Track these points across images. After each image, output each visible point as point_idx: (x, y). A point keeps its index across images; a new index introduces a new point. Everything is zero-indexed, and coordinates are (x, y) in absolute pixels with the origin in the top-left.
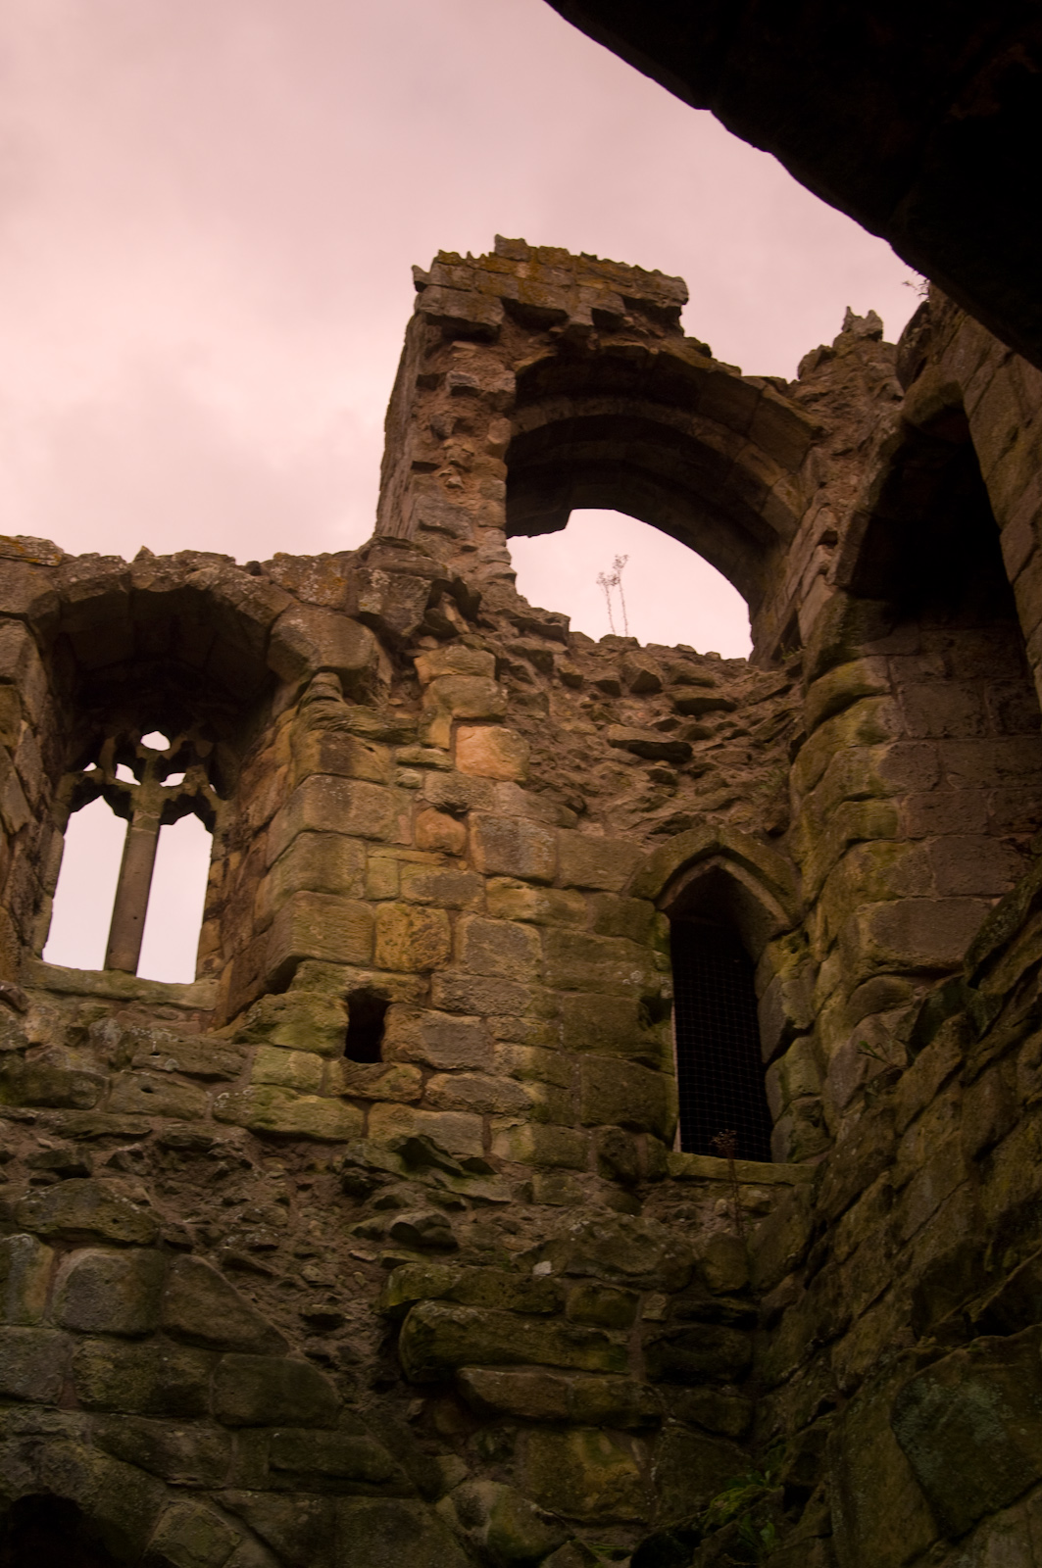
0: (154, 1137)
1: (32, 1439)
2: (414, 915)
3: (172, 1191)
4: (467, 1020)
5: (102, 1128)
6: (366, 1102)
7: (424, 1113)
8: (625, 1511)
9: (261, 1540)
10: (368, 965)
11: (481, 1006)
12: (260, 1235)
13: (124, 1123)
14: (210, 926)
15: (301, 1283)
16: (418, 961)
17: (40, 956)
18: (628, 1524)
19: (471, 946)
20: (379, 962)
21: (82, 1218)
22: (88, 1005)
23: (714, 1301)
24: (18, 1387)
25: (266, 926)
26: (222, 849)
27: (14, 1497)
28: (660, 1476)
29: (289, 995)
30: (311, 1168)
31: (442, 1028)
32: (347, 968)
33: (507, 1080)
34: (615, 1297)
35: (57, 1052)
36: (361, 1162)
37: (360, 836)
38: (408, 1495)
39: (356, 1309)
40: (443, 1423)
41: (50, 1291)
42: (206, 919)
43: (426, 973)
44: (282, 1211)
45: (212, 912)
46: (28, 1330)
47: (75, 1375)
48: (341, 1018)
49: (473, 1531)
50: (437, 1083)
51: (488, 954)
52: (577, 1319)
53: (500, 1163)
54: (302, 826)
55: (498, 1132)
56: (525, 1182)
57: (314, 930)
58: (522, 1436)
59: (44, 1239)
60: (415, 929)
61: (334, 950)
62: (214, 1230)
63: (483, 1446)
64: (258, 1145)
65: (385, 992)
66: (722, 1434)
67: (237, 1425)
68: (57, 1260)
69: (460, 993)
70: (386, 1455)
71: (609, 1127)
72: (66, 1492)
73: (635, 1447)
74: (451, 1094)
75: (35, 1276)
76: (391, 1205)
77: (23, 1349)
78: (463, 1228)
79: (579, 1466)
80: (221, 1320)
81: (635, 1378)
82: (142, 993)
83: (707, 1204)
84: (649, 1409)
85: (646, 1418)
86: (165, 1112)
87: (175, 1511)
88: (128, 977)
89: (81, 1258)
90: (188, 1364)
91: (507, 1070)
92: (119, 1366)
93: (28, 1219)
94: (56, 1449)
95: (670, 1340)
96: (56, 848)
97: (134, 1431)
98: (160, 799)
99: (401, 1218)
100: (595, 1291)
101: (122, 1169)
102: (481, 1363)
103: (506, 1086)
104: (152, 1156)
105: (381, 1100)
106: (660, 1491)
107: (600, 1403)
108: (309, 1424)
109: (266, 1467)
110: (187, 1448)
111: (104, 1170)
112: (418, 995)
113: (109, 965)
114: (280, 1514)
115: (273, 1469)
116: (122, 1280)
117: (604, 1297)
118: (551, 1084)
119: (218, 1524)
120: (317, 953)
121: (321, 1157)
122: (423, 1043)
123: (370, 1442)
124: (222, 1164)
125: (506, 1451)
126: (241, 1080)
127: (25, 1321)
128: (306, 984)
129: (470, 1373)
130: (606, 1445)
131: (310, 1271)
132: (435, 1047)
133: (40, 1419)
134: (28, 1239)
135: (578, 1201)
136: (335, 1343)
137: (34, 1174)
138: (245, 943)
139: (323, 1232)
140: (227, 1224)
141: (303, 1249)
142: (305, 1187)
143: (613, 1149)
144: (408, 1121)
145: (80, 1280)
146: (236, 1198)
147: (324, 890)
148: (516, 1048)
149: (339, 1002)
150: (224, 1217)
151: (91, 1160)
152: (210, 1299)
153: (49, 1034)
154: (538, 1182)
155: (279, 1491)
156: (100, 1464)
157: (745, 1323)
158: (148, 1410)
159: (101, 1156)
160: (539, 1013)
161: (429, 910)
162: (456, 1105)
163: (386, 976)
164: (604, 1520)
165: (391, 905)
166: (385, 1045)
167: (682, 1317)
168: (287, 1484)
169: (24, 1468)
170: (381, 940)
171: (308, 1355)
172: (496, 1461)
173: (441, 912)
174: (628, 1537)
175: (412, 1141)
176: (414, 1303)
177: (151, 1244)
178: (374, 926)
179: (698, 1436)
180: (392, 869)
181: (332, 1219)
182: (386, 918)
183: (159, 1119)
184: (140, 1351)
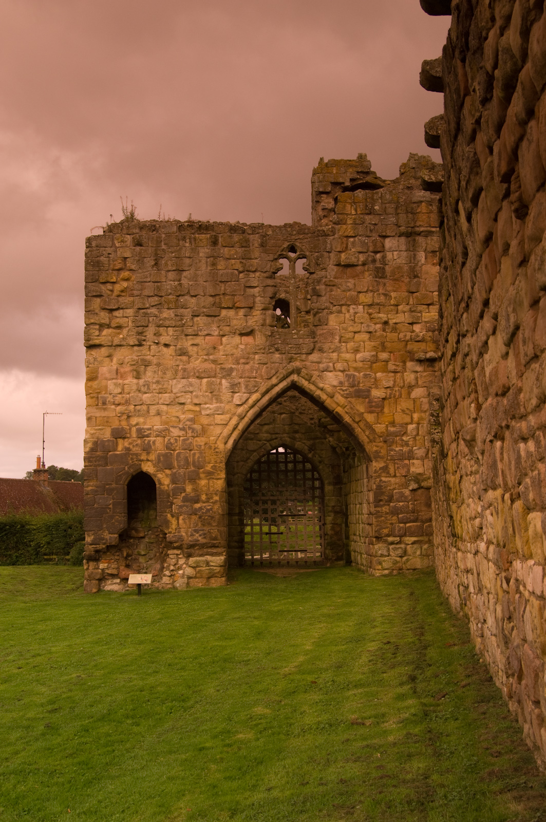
0: (289, 396)
1: (281, 438)
3: (292, 402)
9: (307, 446)
12: (303, 408)
15: (309, 414)
18: (347, 442)
21: (282, 411)
24: (278, 432)
38: (323, 439)
39: (315, 416)
40: (326, 431)
41: (280, 420)
46: (278, 425)
47: (284, 430)
49: (330, 443)
58: (335, 433)
59: (278, 414)
62: (298, 408)
63: (331, 434)
67: (303, 433)
68: (280, 416)
70: (320, 435)
72: (286, 443)
75: (278, 419)
77: (278, 428)
80: (300, 421)
87: (297, 444)
89: (283, 416)
90: (297, 427)
92: (289, 428)
93: (276, 412)
94: (284, 438)
97: (292, 435)
101: (286, 402)
104: (289, 399)
110: (298, 437)
111: (284, 402)
114: (309, 443)
115: (307, 438)
116: (288, 418)
119: (302, 445)
123: (318, 433)
125: (333, 435)
129: (328, 427)
131: (310, 412)
133: (281, 436)
136: (313, 421)
141: (309, 409)
145: (283, 419)
146: (300, 403)
150: (299, 406)
152: (298, 419)
156: (288, 439)
158: (293, 433)
164: (344, 442)
168: (309, 439)
169: (281, 441)
174: (347, 444)
176: (321, 419)
184: (291, 426)
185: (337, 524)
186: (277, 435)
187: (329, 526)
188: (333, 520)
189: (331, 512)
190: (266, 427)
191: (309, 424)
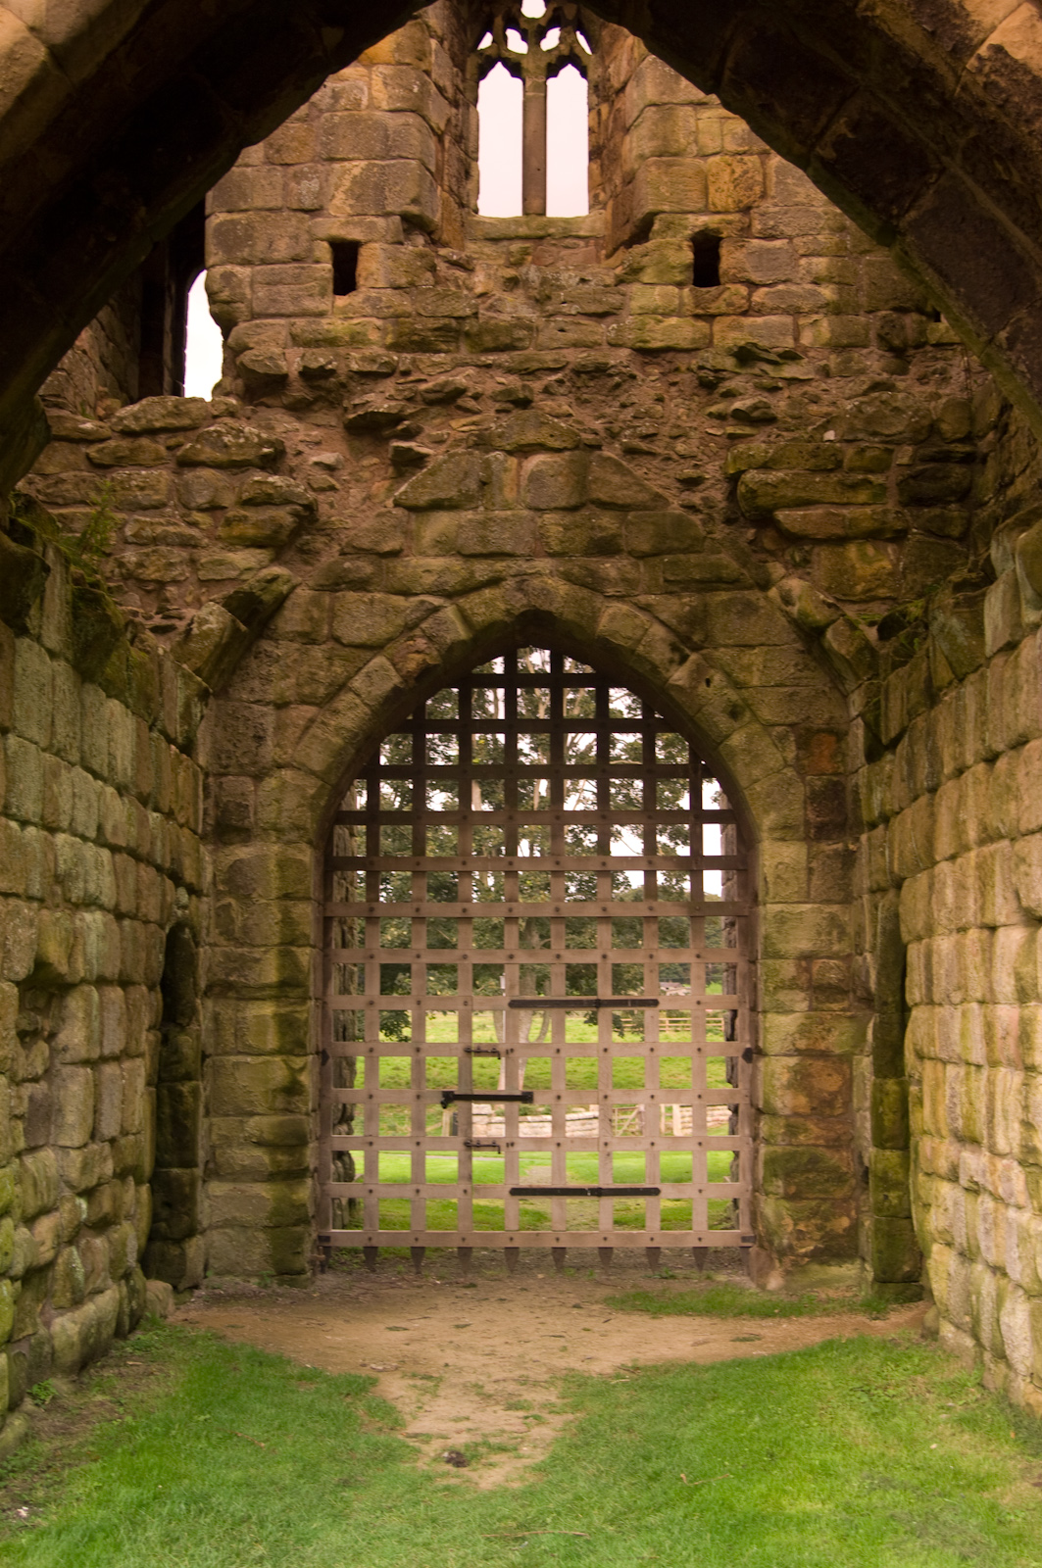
0: (570, 366)
1: (522, 578)
2: (735, 164)
3: (587, 401)
4: (778, 243)
5: (535, 365)
6: (710, 318)
7: (751, 319)
8: (882, 592)
9: (663, 623)
10: (705, 211)
11: (788, 231)
12: (646, 427)
13: (549, 358)
14: (594, 166)
15: (675, 457)
16: (740, 201)
17: (476, 211)
18: (884, 599)
19: (779, 183)
20: (712, 208)
21: (531, 437)
22: (515, 246)
23: (946, 447)
24: (508, 548)
25: (630, 179)
26: (595, 99)
27: (516, 613)
28: (905, 568)
29: (649, 245)
30: (677, 370)
31: (761, 253)
32: (689, 216)
33: (810, 286)
34: (877, 452)
35: (499, 299)
36: (708, 366)
37: (691, 103)
38: (750, 588)
39: (711, 471)
40: (768, 544)
41: (518, 485)
42: (590, 160)
43: (746, 210)
44: (659, 408)
45: (595, 153)
46: (509, 513)
47: (540, 536)
48: (688, 256)
49: (789, 609)
50: (759, 295)
51: (791, 187)
52: (852, 470)
53: (806, 350)
54: (647, 102)
55: (804, 326)
56: (824, 362)
57: (663, 189)
58: (816, 550)
59: (510, 453)
60: (736, 175)
61: (678, 203)
62: (616, 427)
63: (793, 558)
64: (640, 358)
65: (718, 231)
66: (948, 537)
67: (643, 556)
68: (520, 465)
69: (772, 223)
70: (735, 565)
71: (884, 313)
72: (546, 607)
73: (890, 550)
74: (770, 303)
75: (508, 478)
76: (730, 395)
77: (508, 525)
78: (780, 404)
79: (853, 567)
80: (625, 492)
81: (890, 506)
82: (552, 231)
83: (955, 362)
84: (899, 525)
85: (898, 532)
86: (575, 345)
87: (610, 611)
88: (540, 219)
89: (534, 462)
90: (608, 522)
91: (809, 279)
92: (566, 528)
93: (498, 442)
94: (536, 582)
95: (914, 477)
96: (473, 121)
97: (580, 567)
98: (543, 64)
99: (738, 405)
100: (863, 450)
101: (552, 394)
102: (788, 506)
103: (809, 291)
104: (570, 380)
105: (721, 315)
106: (905, 577)
107: (866, 525)
108: (685, 551)
109: (661, 580)
110: (613, 573)
111: (541, 396)
112: (742, 229)
113: (526, 212)
114: (672, 607)
115: (666, 581)
116: (561, 474)
117: (869, 454)
118: (841, 284)
119: (636, 616)
120: (666, 208)
121: (683, 361)
122: (747, 266)
123: (725, 558)
124: (617, 379)
125: (806, 561)
126: (624, 313)
127: (506, 507)
128: (661, 233)
129: (781, 515)
130: (870, 550)
131: (680, 447)
132: (756, 268)
133: (525, 566)
134: (500, 455)
135: (862, 371)
136: (699, 495)
137: (498, 406)
138: (619, 189)
139: (688, 416)
140: (624, 421)
141: (675, 432)
142: (674, 384)
143: (886, 330)
144: (740, 327)
145: (535, 477)
146: (628, 402)
147: (667, 154)
148: (815, 260)
149: (686, 243)
150: (622, 417)
151: (531, 390)
152: (616, 479)
153: (492, 284)
154: (833, 361)
155: (671, 593)
156: (562, 588)
157: (969, 459)
158: (587, 553)
159: (537, 386)
160: (831, 229)
161: (746, 158)
162: (773, 311)
163: (718, 217)
164: (869, 598)
165: (717, 158)
166: (721, 271)
167: (924, 460)
168: (675, 589)
169: (520, 595)
170: (712, 189)
171: (682, 506)
172: (801, 566)
173: (755, 158)
174: (884, 607)
175: (741, 348)
176: (744, 472)
177: (576, 447)
178: (706, 179)
179: (932, 540)
180: (715, 128)
181: (694, 406)
182: (714, 171)
183: (571, 350)
184: (578, 516)
185: (824, 1055)
186: (499, 565)
187: (778, 1069)
188: (803, 1031)
189: (792, 985)
190: (441, 523)
191: (675, 507)
